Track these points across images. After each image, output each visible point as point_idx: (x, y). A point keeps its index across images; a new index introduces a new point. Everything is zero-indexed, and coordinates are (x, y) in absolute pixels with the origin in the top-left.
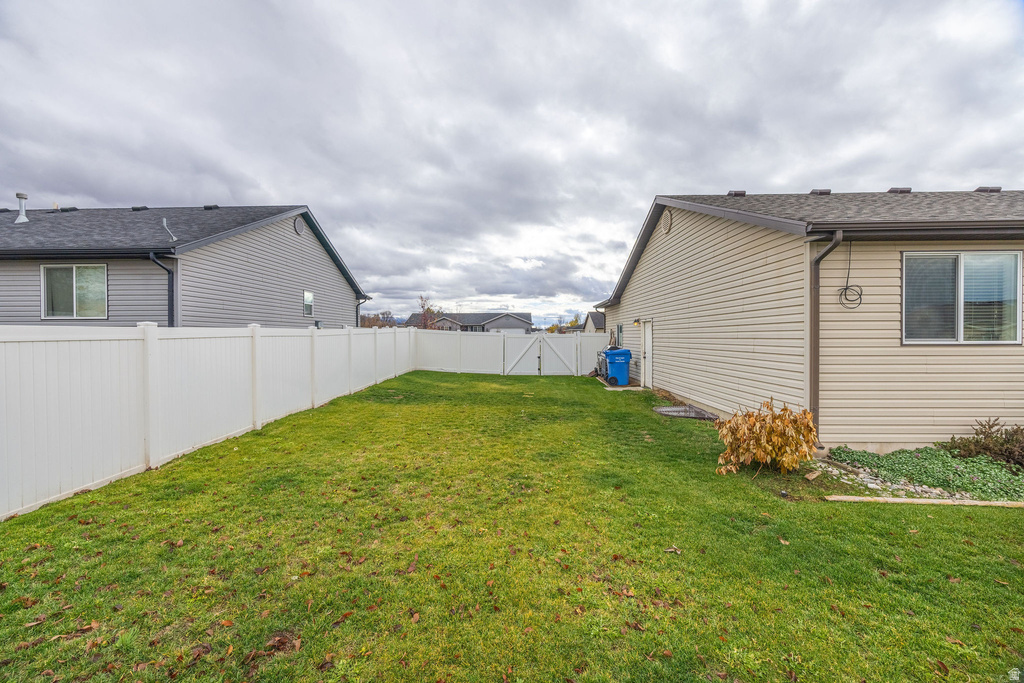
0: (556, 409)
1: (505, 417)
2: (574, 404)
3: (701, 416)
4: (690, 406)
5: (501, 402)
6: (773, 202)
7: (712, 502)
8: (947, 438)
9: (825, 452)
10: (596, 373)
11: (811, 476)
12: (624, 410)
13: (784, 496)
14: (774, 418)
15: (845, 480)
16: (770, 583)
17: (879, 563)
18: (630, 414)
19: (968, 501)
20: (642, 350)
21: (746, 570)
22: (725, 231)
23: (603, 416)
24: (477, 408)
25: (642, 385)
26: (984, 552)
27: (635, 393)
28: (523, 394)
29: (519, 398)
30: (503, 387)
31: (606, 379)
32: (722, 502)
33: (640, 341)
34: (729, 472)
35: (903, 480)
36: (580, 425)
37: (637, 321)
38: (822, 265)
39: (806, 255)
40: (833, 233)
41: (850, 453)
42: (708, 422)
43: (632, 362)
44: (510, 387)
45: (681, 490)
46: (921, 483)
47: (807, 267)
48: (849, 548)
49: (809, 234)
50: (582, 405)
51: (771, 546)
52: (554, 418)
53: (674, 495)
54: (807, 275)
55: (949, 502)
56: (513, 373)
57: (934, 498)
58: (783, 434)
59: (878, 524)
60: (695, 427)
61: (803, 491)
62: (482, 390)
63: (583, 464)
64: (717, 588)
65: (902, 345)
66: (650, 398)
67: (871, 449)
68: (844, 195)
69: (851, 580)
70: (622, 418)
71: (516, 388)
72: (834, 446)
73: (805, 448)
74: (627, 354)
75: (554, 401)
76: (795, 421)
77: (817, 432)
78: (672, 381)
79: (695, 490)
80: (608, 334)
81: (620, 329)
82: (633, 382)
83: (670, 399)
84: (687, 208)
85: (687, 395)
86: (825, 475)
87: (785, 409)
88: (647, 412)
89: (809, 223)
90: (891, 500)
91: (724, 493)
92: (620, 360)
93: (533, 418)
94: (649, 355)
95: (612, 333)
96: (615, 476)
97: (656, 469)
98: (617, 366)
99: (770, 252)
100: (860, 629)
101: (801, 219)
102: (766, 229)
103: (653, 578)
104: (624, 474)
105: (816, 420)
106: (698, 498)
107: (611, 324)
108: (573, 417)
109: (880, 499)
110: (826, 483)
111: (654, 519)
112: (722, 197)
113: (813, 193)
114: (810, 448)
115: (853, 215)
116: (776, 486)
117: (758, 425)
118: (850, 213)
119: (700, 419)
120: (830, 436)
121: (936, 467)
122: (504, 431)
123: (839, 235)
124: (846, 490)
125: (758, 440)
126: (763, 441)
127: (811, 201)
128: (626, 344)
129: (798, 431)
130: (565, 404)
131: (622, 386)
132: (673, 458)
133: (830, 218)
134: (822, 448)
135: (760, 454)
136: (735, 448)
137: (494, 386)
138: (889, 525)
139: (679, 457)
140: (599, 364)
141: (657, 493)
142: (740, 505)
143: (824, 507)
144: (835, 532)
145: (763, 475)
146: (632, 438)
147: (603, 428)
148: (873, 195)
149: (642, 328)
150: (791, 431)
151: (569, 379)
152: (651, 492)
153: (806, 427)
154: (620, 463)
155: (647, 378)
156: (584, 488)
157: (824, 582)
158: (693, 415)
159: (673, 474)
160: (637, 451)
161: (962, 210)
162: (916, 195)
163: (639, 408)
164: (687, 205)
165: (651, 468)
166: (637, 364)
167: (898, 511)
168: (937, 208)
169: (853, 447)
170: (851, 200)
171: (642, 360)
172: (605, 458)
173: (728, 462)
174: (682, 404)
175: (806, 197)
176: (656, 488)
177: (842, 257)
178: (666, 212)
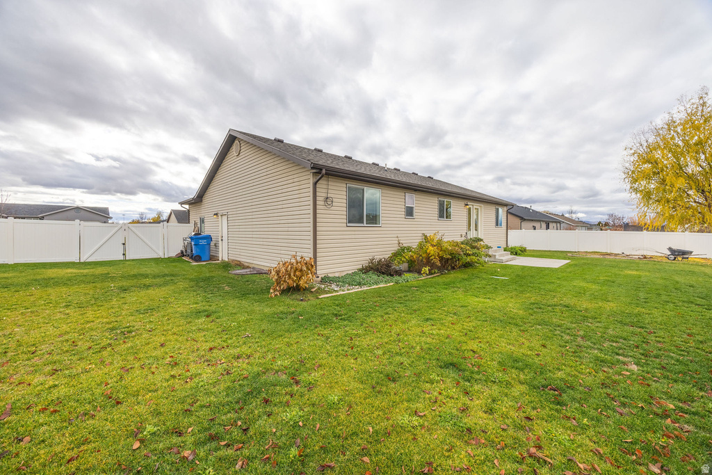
0: (147, 281)
1: (91, 292)
2: (164, 276)
3: (260, 273)
4: (253, 268)
5: (83, 282)
6: (297, 149)
7: (267, 310)
8: (360, 267)
9: (319, 279)
10: (182, 254)
11: (313, 290)
12: (208, 275)
13: (302, 300)
14: (297, 263)
15: (326, 289)
16: (294, 335)
17: (336, 315)
18: (213, 277)
19: (365, 288)
20: (220, 235)
21: (284, 333)
22: (272, 160)
23: (191, 280)
24: (50, 290)
25: (220, 259)
26: (368, 302)
27: (216, 264)
28: (108, 274)
29: (106, 277)
30: (82, 271)
31: (191, 258)
32: (273, 309)
33: (217, 229)
34: (276, 295)
35: (347, 285)
36: (173, 288)
37: (216, 214)
38: (318, 186)
39: (311, 180)
40: (321, 170)
41: (328, 278)
42: (264, 275)
43: (212, 244)
44: (91, 270)
45: (249, 309)
46: (352, 285)
47: (311, 185)
48: (326, 312)
49: (312, 168)
50: (173, 275)
51: (295, 321)
52: (147, 287)
53: (246, 312)
54: (311, 190)
55: (360, 290)
56: (90, 260)
57: (357, 289)
58: (301, 270)
59: (337, 302)
60: (257, 278)
61: (310, 296)
62: (53, 276)
63: (179, 309)
64: (270, 344)
65: (347, 226)
66: (226, 266)
67: (337, 275)
68: (328, 154)
69: (326, 323)
70: (207, 280)
71: (99, 271)
72: (323, 276)
73: (310, 275)
74: (209, 238)
75: (146, 276)
76: (306, 264)
77: (316, 268)
78: (241, 254)
79: (257, 307)
80: (192, 224)
81: (202, 221)
82: (213, 258)
83: (240, 265)
84: (250, 141)
85: (252, 262)
86: (319, 288)
87: (302, 258)
88: (225, 274)
89: (312, 163)
90: (342, 293)
91: (273, 305)
92: (203, 242)
93: (125, 290)
94: (225, 238)
95: (195, 224)
96: (205, 311)
97: (233, 303)
98: (200, 248)
99: (295, 176)
100: (328, 338)
101: (308, 160)
102: (294, 163)
103: (236, 351)
104: (213, 308)
105: (315, 262)
106: (259, 311)
107: (194, 217)
108: (165, 284)
109: (338, 293)
110: (320, 291)
111: (234, 326)
112: (271, 140)
113: (315, 149)
114: (313, 276)
115: (329, 163)
116: (298, 297)
117: (290, 266)
118: (329, 162)
119: (260, 274)
120: (322, 271)
121: (357, 278)
122: (93, 302)
123: (324, 171)
124: (327, 292)
125: (290, 275)
126: (292, 274)
127: (314, 153)
128: (207, 231)
129: (307, 268)
130: (155, 277)
131: (204, 261)
132: (244, 295)
133: (320, 163)
134: (318, 277)
135: (290, 282)
136: (278, 283)
137: (69, 271)
138: (340, 301)
139: (248, 294)
140: (185, 247)
141: (235, 314)
142: (281, 309)
143: (318, 301)
144: (321, 309)
145: (292, 294)
146: (216, 289)
147: (193, 287)
148: (339, 157)
149: (220, 219)
150: (304, 268)
151: (157, 261)
152: (232, 314)
153: (311, 266)
154: (209, 304)
155: (224, 255)
156: (182, 322)
157: (316, 327)
158: (255, 272)
159: (244, 303)
160: (220, 296)
161: (365, 169)
162: (353, 161)
163: (220, 273)
164: (250, 140)
165: (231, 302)
166: (216, 245)
167: (343, 297)
168: (359, 167)
169: (330, 275)
170: (330, 157)
171: (220, 242)
172: (196, 303)
173: (275, 290)
174: (248, 267)
175: (312, 151)
176: (234, 311)
177: (325, 182)
178: (236, 142)
